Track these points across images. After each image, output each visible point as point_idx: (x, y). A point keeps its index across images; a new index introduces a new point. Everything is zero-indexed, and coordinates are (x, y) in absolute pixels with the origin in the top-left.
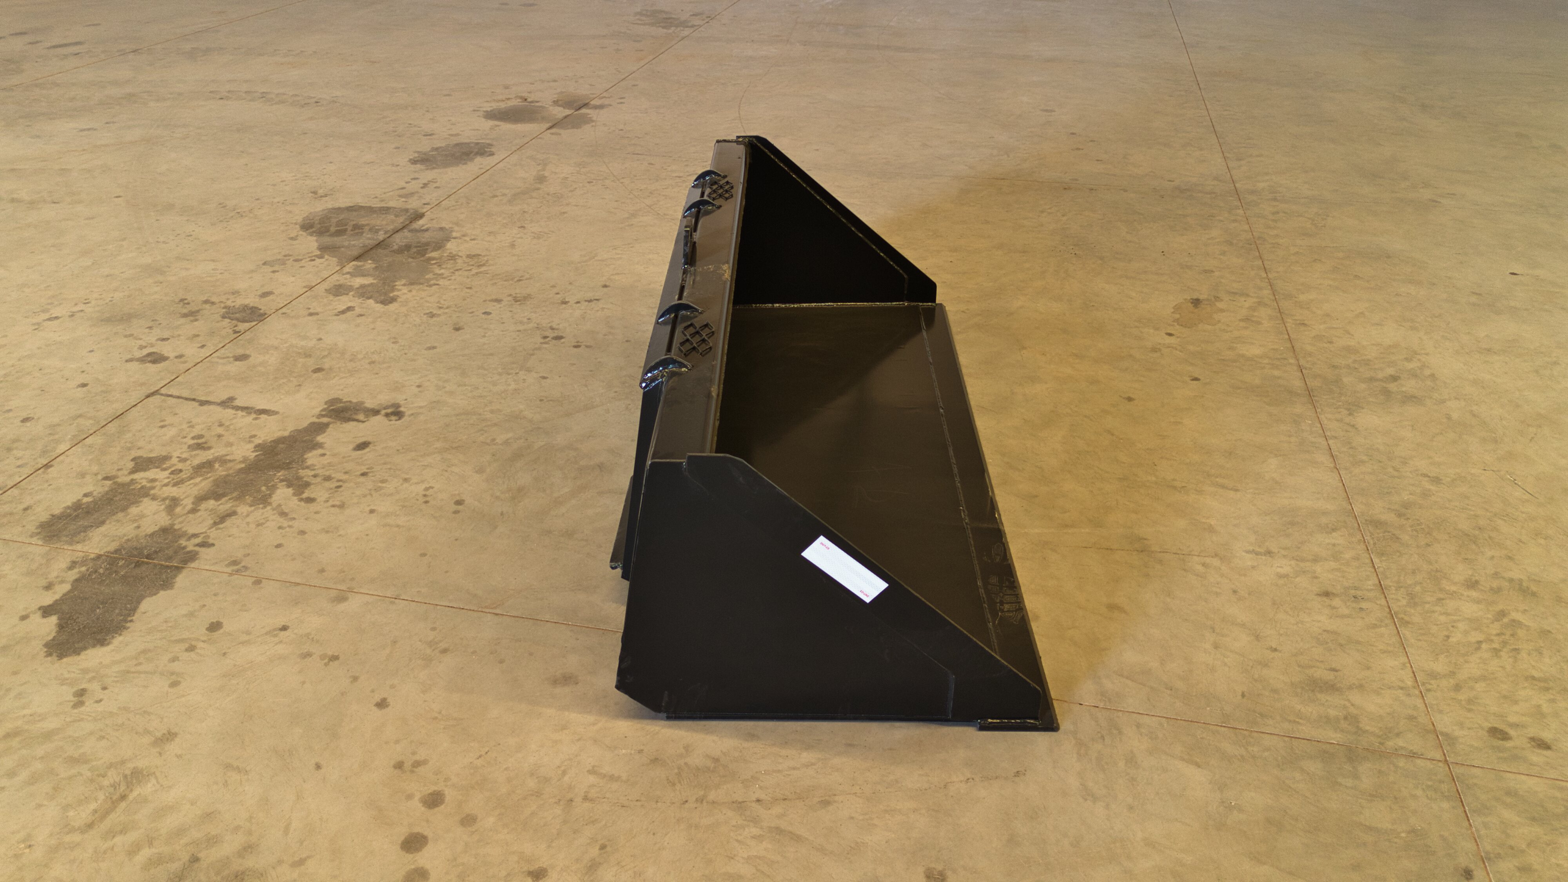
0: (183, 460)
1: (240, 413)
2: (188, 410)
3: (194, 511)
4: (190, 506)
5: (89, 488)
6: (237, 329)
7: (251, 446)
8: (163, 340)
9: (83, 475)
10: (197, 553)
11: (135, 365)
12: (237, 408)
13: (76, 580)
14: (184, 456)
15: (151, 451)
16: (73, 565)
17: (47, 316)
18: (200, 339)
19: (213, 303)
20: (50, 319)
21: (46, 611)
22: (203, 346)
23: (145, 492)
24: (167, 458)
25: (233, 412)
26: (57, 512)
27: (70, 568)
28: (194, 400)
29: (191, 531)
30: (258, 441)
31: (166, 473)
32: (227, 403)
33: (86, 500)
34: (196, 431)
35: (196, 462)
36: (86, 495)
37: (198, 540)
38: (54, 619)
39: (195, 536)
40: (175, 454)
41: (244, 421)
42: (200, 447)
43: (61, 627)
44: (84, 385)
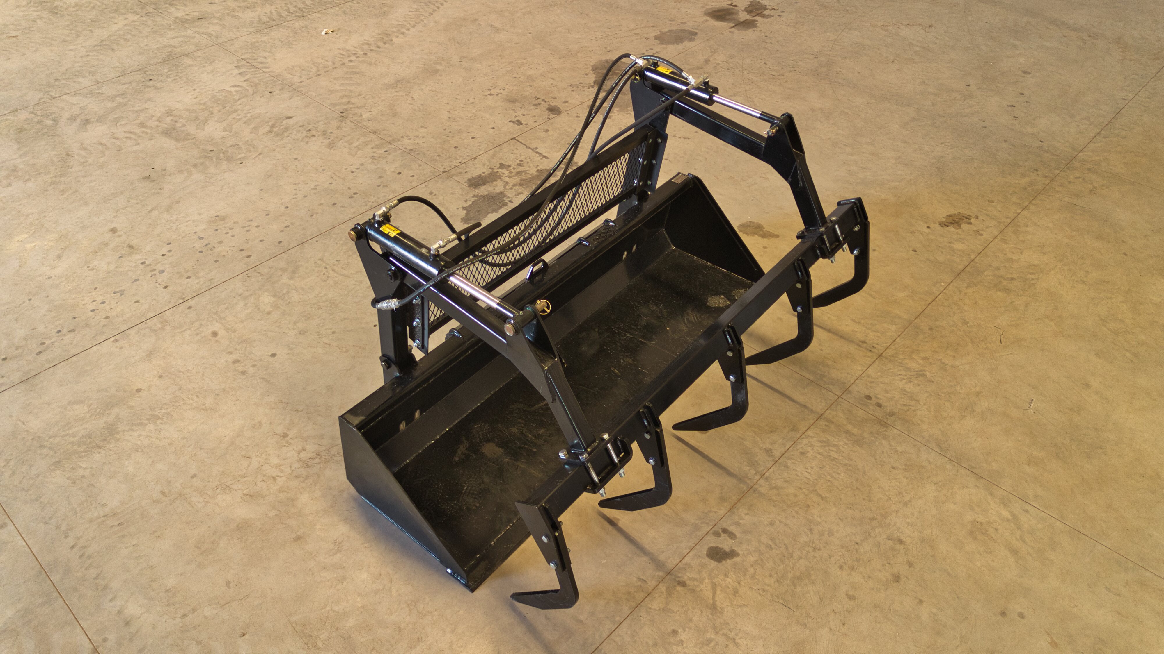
0: (514, 169)
1: (537, 155)
2: (521, 149)
3: (511, 189)
4: (511, 187)
5: (485, 171)
6: (549, 117)
7: (536, 170)
8: (524, 115)
9: (484, 165)
10: (507, 203)
11: (512, 123)
12: (537, 153)
13: (473, 202)
14: (515, 167)
15: (506, 162)
16: (474, 196)
17: (489, 92)
18: (535, 118)
19: (546, 102)
20: (491, 94)
21: (464, 208)
22: (535, 122)
23: (500, 177)
24: (509, 166)
25: (535, 154)
26: (474, 176)
27: (473, 197)
28: (525, 145)
29: (509, 195)
30: (539, 168)
31: (508, 172)
32: (535, 150)
33: (483, 175)
34: (522, 158)
35: (518, 170)
36: (483, 173)
37: (509, 199)
38: (465, 212)
39: (509, 197)
40: (513, 166)
41: (537, 158)
42: (519, 165)
43: (467, 214)
44: (493, 128)
